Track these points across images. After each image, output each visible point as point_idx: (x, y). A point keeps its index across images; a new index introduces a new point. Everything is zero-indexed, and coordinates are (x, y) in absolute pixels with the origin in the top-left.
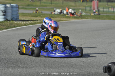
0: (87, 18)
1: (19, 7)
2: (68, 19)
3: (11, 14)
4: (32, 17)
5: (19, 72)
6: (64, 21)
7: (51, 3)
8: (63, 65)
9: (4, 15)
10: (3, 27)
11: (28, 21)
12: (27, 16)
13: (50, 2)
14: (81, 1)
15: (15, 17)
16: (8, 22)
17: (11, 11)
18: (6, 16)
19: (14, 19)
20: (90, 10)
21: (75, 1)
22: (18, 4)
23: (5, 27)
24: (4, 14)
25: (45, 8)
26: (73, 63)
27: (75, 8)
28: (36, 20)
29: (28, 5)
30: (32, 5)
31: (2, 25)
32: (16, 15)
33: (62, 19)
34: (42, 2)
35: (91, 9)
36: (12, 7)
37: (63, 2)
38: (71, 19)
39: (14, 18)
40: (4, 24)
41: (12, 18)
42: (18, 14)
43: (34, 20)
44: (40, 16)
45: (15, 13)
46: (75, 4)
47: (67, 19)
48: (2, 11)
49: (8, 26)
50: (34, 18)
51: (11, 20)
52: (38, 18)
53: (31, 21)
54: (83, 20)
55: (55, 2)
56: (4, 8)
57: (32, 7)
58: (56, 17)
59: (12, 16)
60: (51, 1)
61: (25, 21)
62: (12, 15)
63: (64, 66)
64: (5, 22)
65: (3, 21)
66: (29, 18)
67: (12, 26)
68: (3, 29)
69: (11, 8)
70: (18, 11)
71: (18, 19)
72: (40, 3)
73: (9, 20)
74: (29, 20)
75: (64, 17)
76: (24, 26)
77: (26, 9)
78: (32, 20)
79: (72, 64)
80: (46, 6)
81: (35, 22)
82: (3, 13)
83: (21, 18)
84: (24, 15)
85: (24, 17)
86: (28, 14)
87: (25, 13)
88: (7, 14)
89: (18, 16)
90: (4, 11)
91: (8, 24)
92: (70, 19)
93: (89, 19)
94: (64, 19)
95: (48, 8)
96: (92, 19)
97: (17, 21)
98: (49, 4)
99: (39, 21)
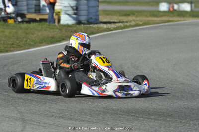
2: (182, 19)
3: (86, 12)
4: (120, 16)
5: (104, 108)
6: (175, 23)
8: (177, 95)
9: (75, 14)
11: (115, 23)
12: (112, 15)
15: (93, 18)
16: (82, 25)
17: (86, 7)
18: (79, 16)
19: (90, 21)
24: (75, 12)
26: (193, 92)
28: (127, 21)
32: (94, 14)
33: (171, 19)
38: (187, 19)
39: (91, 19)
40: (75, 29)
41: (89, 19)
42: (97, 11)
43: (125, 21)
44: (134, 15)
45: (92, 10)
47: (179, 19)
48: (72, 7)
50: (125, 19)
51: (86, 22)
52: (130, 18)
53: (119, 22)
56: (75, 2)
58: (161, 16)
59: (87, 16)
61: (110, 23)
62: (88, 13)
63: (178, 97)
64: (77, 26)
65: (73, 25)
66: (116, 17)
70: (98, 7)
71: (98, 20)
73: (83, 22)
74: (116, 21)
75: (174, 16)
76: (108, 31)
77: (109, 3)
78: (122, 21)
79: (192, 94)
81: (126, 24)
82: (73, 10)
83: (102, 19)
84: (107, 13)
85: (108, 17)
86: (115, 11)
87: (109, 11)
88: (80, 12)
89: (98, 16)
90: (75, 8)
91: (82, 28)
92: (185, 19)
94: (175, 19)
97: (96, 24)
99: (133, 23)
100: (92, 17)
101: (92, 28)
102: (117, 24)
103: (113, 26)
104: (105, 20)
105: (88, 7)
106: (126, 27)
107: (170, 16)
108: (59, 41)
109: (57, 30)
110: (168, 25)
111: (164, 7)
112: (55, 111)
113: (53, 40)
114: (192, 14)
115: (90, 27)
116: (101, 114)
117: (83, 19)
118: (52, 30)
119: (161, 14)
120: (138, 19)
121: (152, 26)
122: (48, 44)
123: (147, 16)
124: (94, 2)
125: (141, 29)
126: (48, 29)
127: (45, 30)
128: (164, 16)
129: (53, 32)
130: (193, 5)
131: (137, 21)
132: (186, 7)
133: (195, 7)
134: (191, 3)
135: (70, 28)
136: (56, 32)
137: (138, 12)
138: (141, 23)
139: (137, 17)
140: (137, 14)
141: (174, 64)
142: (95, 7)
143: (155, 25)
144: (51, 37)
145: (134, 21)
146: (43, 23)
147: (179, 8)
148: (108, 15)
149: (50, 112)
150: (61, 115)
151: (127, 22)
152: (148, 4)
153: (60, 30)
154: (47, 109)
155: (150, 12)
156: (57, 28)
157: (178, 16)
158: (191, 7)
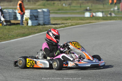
0: (115, 19)
1: (50, 12)
2: (98, 21)
4: (63, 20)
5: (53, 73)
6: (94, 23)
7: (81, 7)
9: (36, 20)
10: (36, 31)
11: (59, 24)
12: (58, 20)
13: (79, 5)
14: (110, 4)
16: (41, 26)
18: (39, 21)
19: (45, 23)
20: (118, 12)
21: (104, 4)
22: (50, 9)
23: (38, 31)
25: (75, 11)
27: (104, 10)
29: (59, 10)
30: (62, 10)
31: (35, 30)
32: (47, 19)
33: (91, 21)
34: (71, 5)
35: (119, 10)
36: (44, 12)
37: (92, 5)
39: (46, 22)
40: (36, 28)
41: (44, 22)
42: (49, 18)
43: (65, 23)
45: (46, 17)
46: (104, 6)
47: (96, 21)
48: (34, 16)
49: (41, 30)
50: (65, 22)
51: (43, 24)
52: (68, 21)
53: (62, 24)
54: (112, 21)
55: (84, 6)
57: (63, 11)
58: (86, 20)
59: (44, 20)
60: (81, 5)
61: (57, 24)
62: (44, 19)
64: (38, 26)
66: (60, 21)
67: (44, 30)
68: (36, 33)
69: (42, 13)
70: (49, 15)
71: (50, 23)
72: (70, 7)
73: (41, 24)
74: (60, 23)
75: (93, 20)
77: (56, 13)
78: (63, 23)
80: (75, 10)
81: (65, 25)
83: (52, 22)
85: (56, 21)
86: (59, 18)
87: (56, 18)
88: (39, 18)
89: (50, 20)
90: (36, 16)
91: (41, 28)
92: (99, 21)
93: (118, 20)
94: (94, 21)
95: (78, 11)
96: (121, 20)
97: (49, 25)
98: (78, 8)
99: (70, 24)
100: (46, 21)
101: (47, 27)
102: (61, 25)
103: (58, 26)
104: (54, 23)
105: (44, 16)
106: (66, 26)
107: (91, 20)
108: (28, 35)
109: (26, 29)
110: (90, 25)
111: (87, 15)
112: (25, 75)
113: (24, 35)
114: (103, 18)
115: (45, 27)
116: (51, 76)
117: (41, 22)
118: (23, 29)
119: (85, 19)
120: (73, 22)
121: (80, 25)
122: (21, 37)
123: (77, 20)
124: (48, 13)
125: (74, 27)
126: (21, 29)
127: (20, 29)
128: (88, 19)
129: (24, 30)
130: (104, 13)
131: (72, 23)
132: (100, 15)
133: (105, 14)
134: (102, 12)
135: (34, 28)
136: (26, 31)
137: (73, 18)
138: (74, 24)
139: (72, 20)
140: (72, 19)
141: (93, 47)
142: (48, 15)
143: (82, 25)
144: (23, 33)
145: (70, 23)
146: (18, 25)
147: (96, 15)
148: (56, 20)
149: (22, 76)
150: (28, 78)
151: (66, 24)
152: (78, 13)
153: (28, 29)
154: (20, 74)
155: (79, 17)
156: (26, 28)
157: (95, 19)
158: (103, 14)
